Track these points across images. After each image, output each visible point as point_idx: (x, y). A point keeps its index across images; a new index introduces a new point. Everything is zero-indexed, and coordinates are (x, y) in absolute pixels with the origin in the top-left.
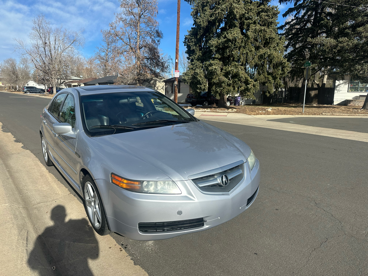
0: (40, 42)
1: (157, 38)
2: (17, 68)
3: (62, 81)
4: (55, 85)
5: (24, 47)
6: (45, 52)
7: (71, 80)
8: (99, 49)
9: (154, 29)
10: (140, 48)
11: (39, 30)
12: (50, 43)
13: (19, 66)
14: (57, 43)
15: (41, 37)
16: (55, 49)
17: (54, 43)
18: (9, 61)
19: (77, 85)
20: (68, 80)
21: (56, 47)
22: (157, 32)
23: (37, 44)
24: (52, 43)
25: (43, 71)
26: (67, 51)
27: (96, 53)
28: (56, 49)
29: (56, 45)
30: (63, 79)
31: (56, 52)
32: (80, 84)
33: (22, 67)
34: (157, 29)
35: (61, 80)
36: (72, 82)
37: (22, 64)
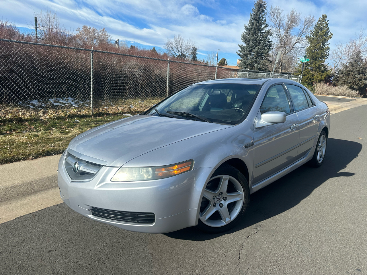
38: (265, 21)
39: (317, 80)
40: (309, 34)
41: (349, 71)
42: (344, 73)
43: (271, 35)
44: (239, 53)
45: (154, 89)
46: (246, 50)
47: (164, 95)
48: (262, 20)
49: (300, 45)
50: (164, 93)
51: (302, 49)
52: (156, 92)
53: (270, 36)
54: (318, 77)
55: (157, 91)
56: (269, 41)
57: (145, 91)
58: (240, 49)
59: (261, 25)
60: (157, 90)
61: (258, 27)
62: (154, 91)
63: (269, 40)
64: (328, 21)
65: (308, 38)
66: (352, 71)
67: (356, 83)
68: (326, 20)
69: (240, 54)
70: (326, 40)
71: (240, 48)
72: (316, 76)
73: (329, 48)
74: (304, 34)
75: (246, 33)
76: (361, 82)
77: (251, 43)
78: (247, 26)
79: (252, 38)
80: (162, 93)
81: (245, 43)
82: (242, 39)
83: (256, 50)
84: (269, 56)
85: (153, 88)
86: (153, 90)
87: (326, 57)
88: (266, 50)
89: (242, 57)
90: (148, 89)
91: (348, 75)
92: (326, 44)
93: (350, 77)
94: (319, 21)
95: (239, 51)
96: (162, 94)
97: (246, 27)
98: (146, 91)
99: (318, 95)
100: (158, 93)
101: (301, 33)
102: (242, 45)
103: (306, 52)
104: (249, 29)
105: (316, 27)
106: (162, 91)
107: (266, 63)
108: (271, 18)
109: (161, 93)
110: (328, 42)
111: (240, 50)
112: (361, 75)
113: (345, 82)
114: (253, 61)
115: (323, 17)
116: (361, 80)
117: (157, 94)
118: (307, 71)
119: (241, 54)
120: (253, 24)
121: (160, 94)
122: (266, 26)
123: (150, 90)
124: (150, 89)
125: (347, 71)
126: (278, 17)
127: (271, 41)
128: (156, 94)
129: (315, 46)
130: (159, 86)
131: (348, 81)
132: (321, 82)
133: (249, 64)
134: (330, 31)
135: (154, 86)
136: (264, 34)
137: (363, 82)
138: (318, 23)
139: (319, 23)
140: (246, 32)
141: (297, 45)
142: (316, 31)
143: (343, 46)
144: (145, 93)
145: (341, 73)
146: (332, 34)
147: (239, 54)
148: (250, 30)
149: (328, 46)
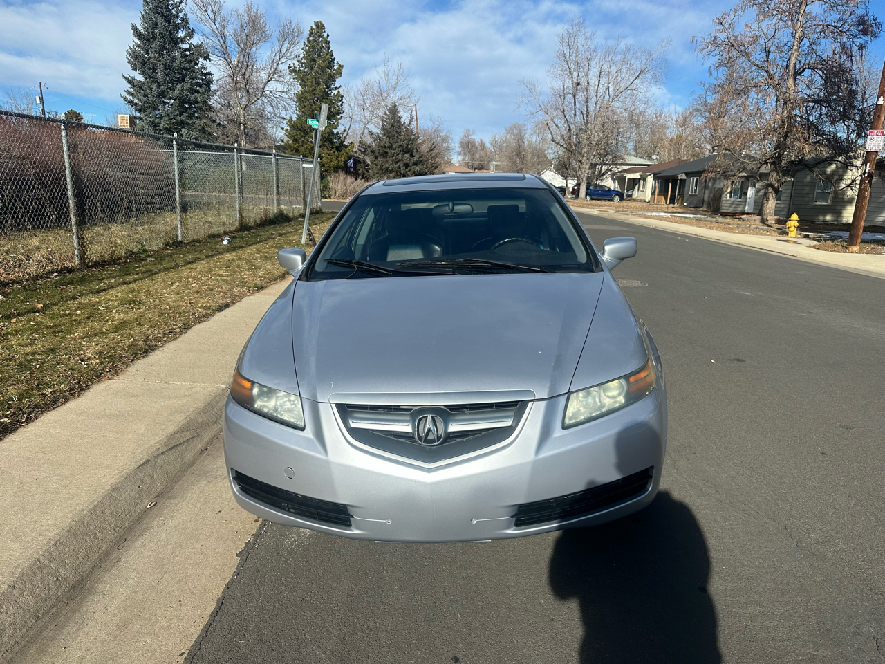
0: (569, 83)
1: (859, 40)
2: (526, 143)
3: (605, 168)
4: (584, 179)
5: (537, 98)
6: (575, 104)
7: (628, 167)
8: (707, 85)
9: (851, 15)
10: (797, 74)
11: (568, 57)
12: (588, 83)
13: (531, 138)
14: (602, 82)
15: (570, 72)
16: (597, 96)
17: (597, 83)
18: (513, 130)
19: (639, 177)
20: (619, 167)
21: (601, 89)
22: (862, 21)
23: (562, 88)
24: (593, 81)
25: (565, 148)
26: (622, 98)
27: (695, 96)
28: (599, 94)
29: (600, 86)
30: (607, 164)
31: (599, 102)
32: (644, 176)
33: (534, 140)
34: (860, 12)
35: (602, 167)
36: (628, 171)
37: (535, 133)
38: (185, 20)
39: (330, 167)
40: (297, 64)
41: (385, 147)
42: (377, 151)
43: (206, 57)
44: (129, 97)
45: (38, 207)
46: (149, 91)
47: (65, 224)
48: (177, 16)
49: (279, 87)
50: (64, 216)
51: (284, 95)
52: (43, 215)
53: (205, 59)
54: (331, 161)
55: (47, 214)
56: (205, 71)
57: (13, 217)
58: (128, 87)
59: (177, 28)
60: (45, 210)
61: (171, 34)
62: (39, 215)
63: (205, 68)
64: (328, 35)
65: (293, 70)
66: (390, 147)
67: (402, 172)
68: (325, 35)
69: (132, 101)
70: (332, 79)
71: (129, 85)
72: (327, 158)
73: (342, 97)
74: (282, 60)
75: (138, 46)
76: (410, 170)
77: (159, 74)
78: (140, 28)
79: (160, 61)
80: (61, 217)
81: (143, 73)
82: (129, 62)
83: (176, 92)
84: (211, 108)
85: (36, 203)
86: (37, 211)
87: (339, 117)
88: (203, 93)
89: (140, 111)
90: (21, 208)
91: (385, 155)
92: (332, 86)
93: (388, 159)
94: (310, 35)
95: (128, 92)
96: (59, 221)
97: (135, 29)
98: (18, 217)
99: (339, 201)
100: (49, 218)
101: (278, 58)
102: (133, 78)
103: (297, 104)
104: (147, 38)
105: (307, 48)
106: (59, 213)
107: (208, 126)
108: (199, 15)
109: (57, 218)
110: (337, 85)
111: (131, 90)
112: (407, 156)
113: (381, 169)
114: (174, 121)
115: (318, 26)
116: (409, 166)
117: (48, 221)
118: (307, 148)
119: (136, 101)
120: (155, 25)
121: (56, 221)
122: (191, 34)
123: (28, 212)
124: (25, 208)
125: (382, 147)
126: (217, 14)
127: (210, 74)
128: (44, 223)
129: (314, 89)
130: (49, 198)
131: (387, 169)
132: (340, 171)
133: (166, 128)
134: (334, 59)
135: (37, 199)
136: (188, 53)
137: (412, 170)
138: (308, 38)
139: (311, 39)
140: (139, 43)
141: (273, 85)
142: (309, 56)
143: (352, 93)
144: (16, 222)
145: (372, 152)
146: (341, 67)
147: (130, 102)
148: (148, 40)
149: (339, 92)
